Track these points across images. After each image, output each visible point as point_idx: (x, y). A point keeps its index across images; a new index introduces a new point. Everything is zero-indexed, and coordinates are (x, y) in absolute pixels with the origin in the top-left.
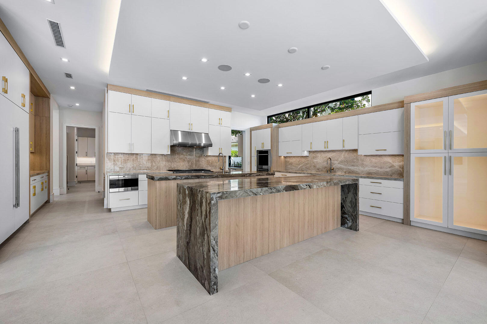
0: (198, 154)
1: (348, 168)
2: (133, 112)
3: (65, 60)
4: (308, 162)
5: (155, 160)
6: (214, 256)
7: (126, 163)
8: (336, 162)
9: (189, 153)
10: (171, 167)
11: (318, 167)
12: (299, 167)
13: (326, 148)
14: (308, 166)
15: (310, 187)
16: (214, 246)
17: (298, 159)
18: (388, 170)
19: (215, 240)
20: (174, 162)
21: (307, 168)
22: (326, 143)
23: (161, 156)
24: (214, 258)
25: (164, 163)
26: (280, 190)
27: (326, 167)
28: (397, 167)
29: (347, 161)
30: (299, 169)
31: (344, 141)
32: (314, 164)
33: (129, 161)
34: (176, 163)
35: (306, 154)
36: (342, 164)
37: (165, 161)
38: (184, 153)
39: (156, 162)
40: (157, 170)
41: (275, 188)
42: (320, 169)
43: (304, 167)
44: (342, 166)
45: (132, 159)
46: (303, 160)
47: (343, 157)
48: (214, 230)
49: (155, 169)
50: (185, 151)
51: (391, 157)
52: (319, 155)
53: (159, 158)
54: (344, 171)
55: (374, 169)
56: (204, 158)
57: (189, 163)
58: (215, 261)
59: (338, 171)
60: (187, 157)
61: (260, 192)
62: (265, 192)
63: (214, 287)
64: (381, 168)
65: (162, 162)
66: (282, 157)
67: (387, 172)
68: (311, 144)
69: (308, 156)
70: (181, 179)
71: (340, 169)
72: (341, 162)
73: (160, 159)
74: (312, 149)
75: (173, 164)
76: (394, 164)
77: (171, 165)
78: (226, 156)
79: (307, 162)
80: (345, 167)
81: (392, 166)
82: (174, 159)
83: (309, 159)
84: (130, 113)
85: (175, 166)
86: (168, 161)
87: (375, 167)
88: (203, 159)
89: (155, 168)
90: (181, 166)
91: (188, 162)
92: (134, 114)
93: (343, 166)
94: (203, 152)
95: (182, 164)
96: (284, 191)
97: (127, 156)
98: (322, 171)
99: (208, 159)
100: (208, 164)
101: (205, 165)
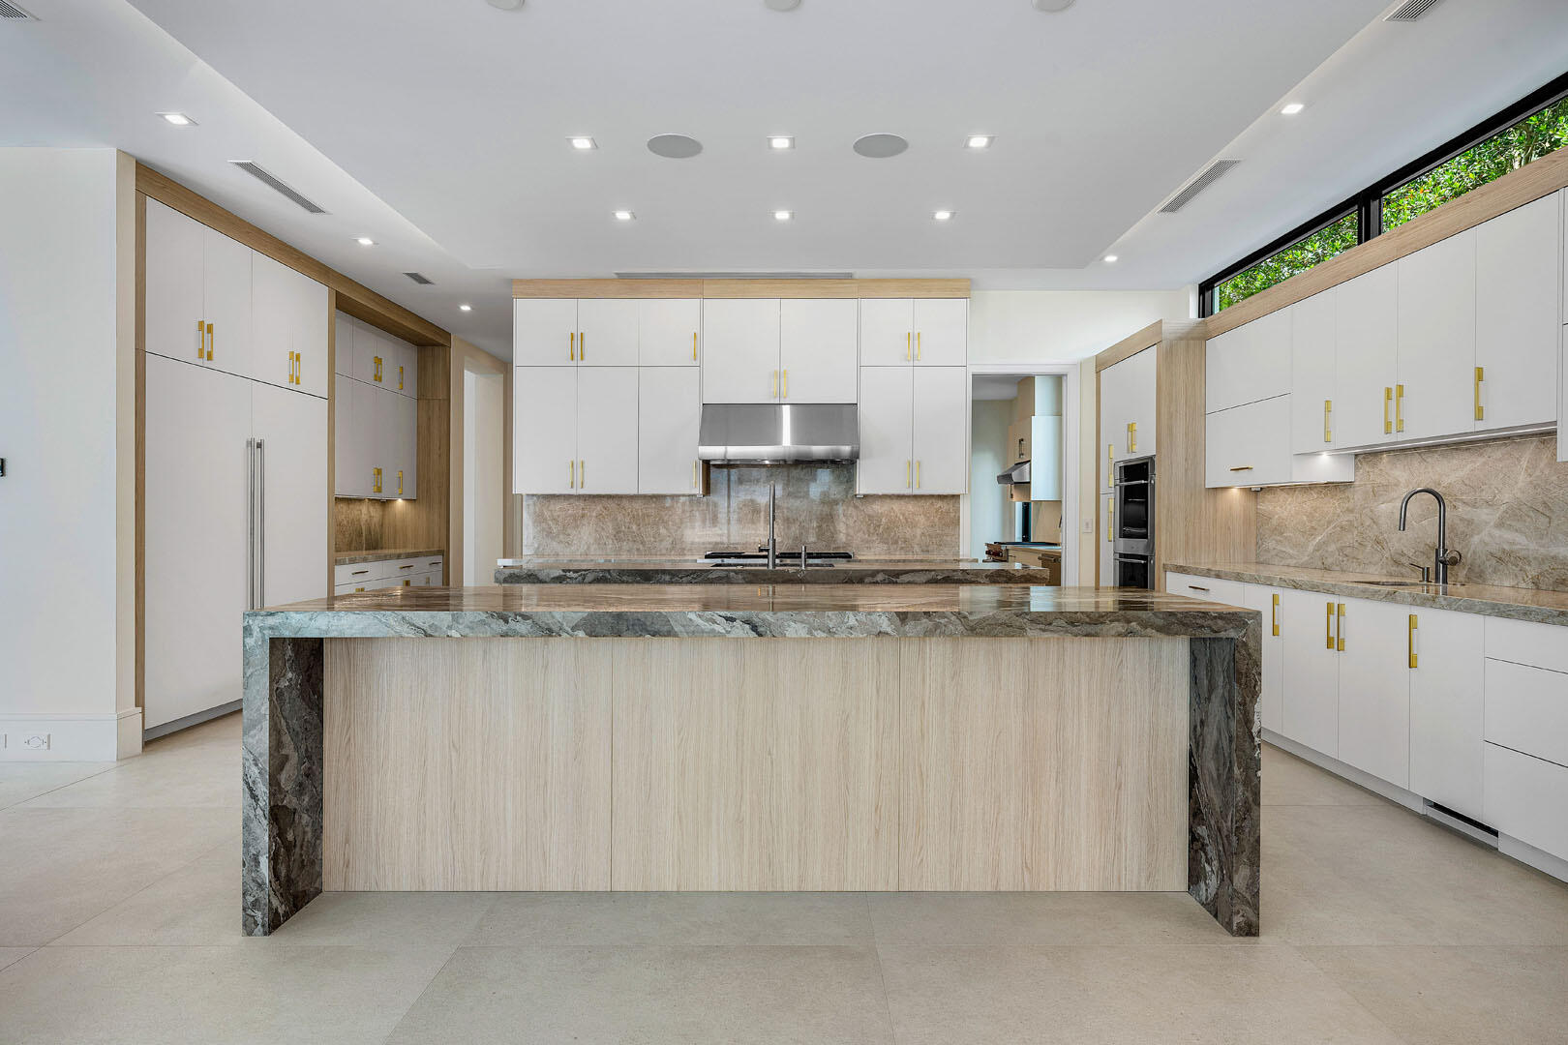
1: (1553, 550)
2: (582, 359)
3: (365, 242)
4: (1354, 517)
6: (255, 815)
7: (577, 526)
8: (1484, 515)
11: (1394, 544)
12: (1311, 549)
13: (1394, 429)
14: (1349, 539)
15: (754, 628)
16: (254, 782)
17: (1308, 503)
19: (256, 765)
21: (1347, 551)
22: (1395, 394)
24: (255, 823)
26: (555, 628)
29: (1544, 504)
30: (1311, 556)
31: (1479, 374)
32: (1371, 529)
33: (585, 521)
35: (1326, 467)
36: (1520, 527)
39: (670, 523)
41: (525, 617)
42: (1404, 560)
43: (1334, 547)
44: (1521, 542)
45: (594, 514)
46: (1331, 505)
48: (252, 733)
49: (667, 549)
53: (678, 510)
54: (1532, 571)
56: (856, 507)
58: (258, 831)
59: (1495, 571)
61: (450, 627)
62: (472, 628)
63: (253, 914)
66: (1235, 492)
68: (1328, 410)
69: (1348, 485)
70: (582, 582)
71: (1504, 559)
72: (1513, 516)
73: (683, 512)
79: (1344, 519)
80: (1532, 546)
83: (1356, 497)
84: (574, 363)
92: (584, 363)
93: (1520, 539)
96: (581, 634)
97: (581, 504)
99: (870, 512)
100: (872, 531)
101: (860, 534)
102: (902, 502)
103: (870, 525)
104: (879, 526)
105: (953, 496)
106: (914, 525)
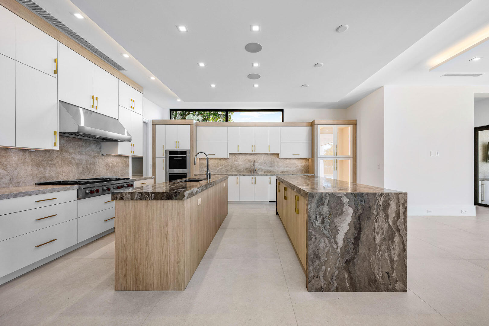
0: (93, 151)
1: (267, 168)
4: (229, 164)
5: (5, 163)
9: (78, 150)
10: (44, 177)
11: (239, 168)
12: (218, 169)
13: (253, 151)
14: (228, 168)
17: (217, 161)
18: (295, 169)
20: (50, 167)
21: (228, 170)
22: (254, 146)
23: (21, 153)
25: (29, 169)
27: (247, 168)
28: (300, 167)
29: (266, 162)
30: (218, 171)
31: (269, 146)
32: (235, 166)
34: (54, 168)
36: (262, 165)
37: (32, 166)
38: (71, 150)
39: (8, 166)
40: (11, 185)
42: (241, 171)
43: (224, 169)
44: (262, 167)
46: (223, 162)
47: (262, 159)
49: (6, 184)
50: (71, 144)
51: (297, 160)
52: (240, 157)
53: (15, 158)
54: (264, 171)
55: (286, 168)
56: (102, 159)
57: (78, 168)
59: (258, 171)
60: (76, 158)
64: (290, 168)
65: (23, 167)
67: (294, 170)
69: (228, 159)
71: (260, 170)
73: (18, 160)
74: (239, 151)
75: (48, 171)
76: (298, 165)
77: (45, 172)
78: (129, 156)
79: (227, 164)
81: (297, 166)
82: (52, 160)
83: (230, 161)
85: (53, 174)
86: (38, 164)
87: (287, 167)
88: (101, 161)
89: (6, 180)
90: (64, 174)
91: (78, 165)
94: (100, 148)
95: (66, 169)
98: (243, 172)
99: (106, 161)
100: (107, 169)
101: (104, 170)
102: (116, 158)
103: (106, 166)
104: (109, 167)
105: (128, 156)
106: (119, 167)
